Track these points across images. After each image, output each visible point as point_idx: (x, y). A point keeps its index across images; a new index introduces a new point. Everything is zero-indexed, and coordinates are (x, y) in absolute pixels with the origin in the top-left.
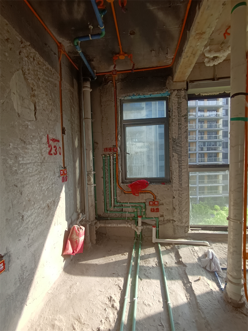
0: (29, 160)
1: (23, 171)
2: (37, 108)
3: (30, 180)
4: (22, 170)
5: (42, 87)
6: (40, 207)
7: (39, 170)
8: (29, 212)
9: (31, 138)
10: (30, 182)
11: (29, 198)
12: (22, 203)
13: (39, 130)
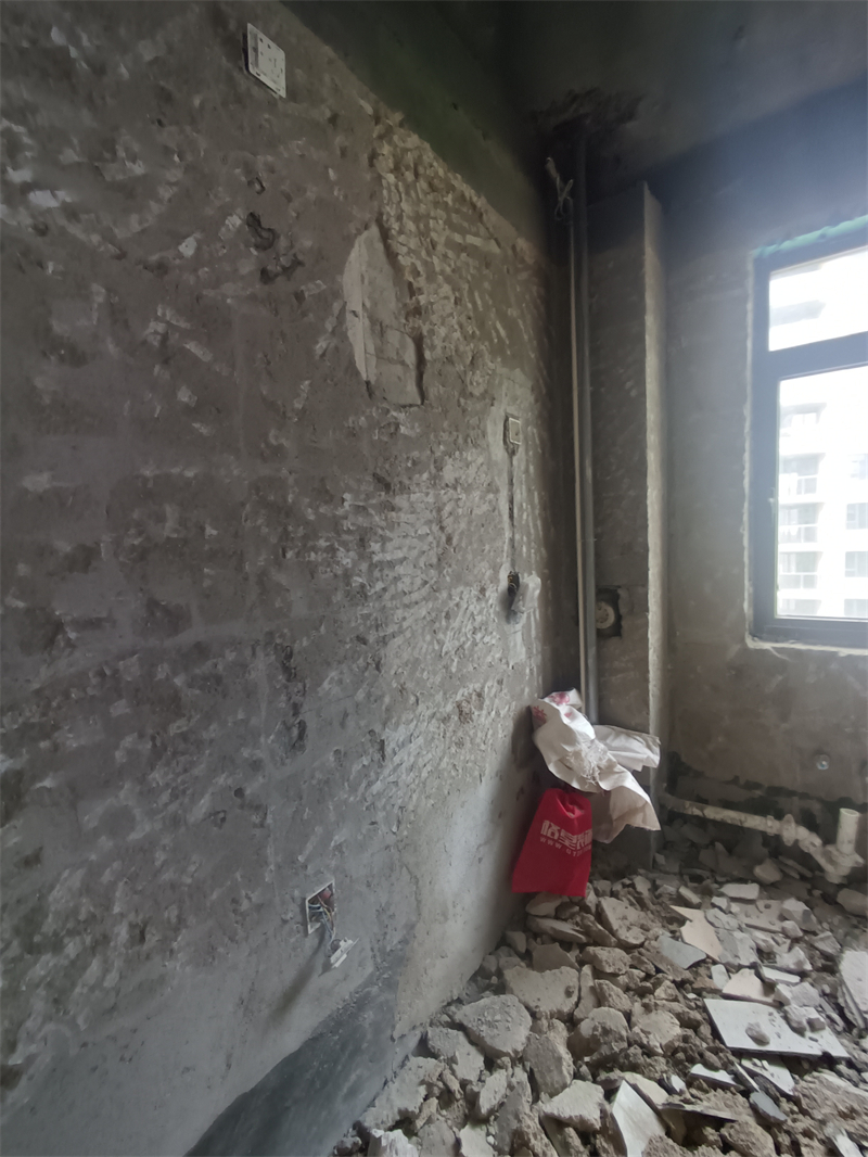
0: (400, 548)
1: (384, 590)
2: (427, 355)
3: (404, 619)
4: (379, 586)
5: (442, 272)
6: (434, 714)
7: (433, 582)
8: (402, 728)
9: (408, 469)
10: (405, 624)
11: (402, 681)
12: (382, 697)
13: (432, 436)
